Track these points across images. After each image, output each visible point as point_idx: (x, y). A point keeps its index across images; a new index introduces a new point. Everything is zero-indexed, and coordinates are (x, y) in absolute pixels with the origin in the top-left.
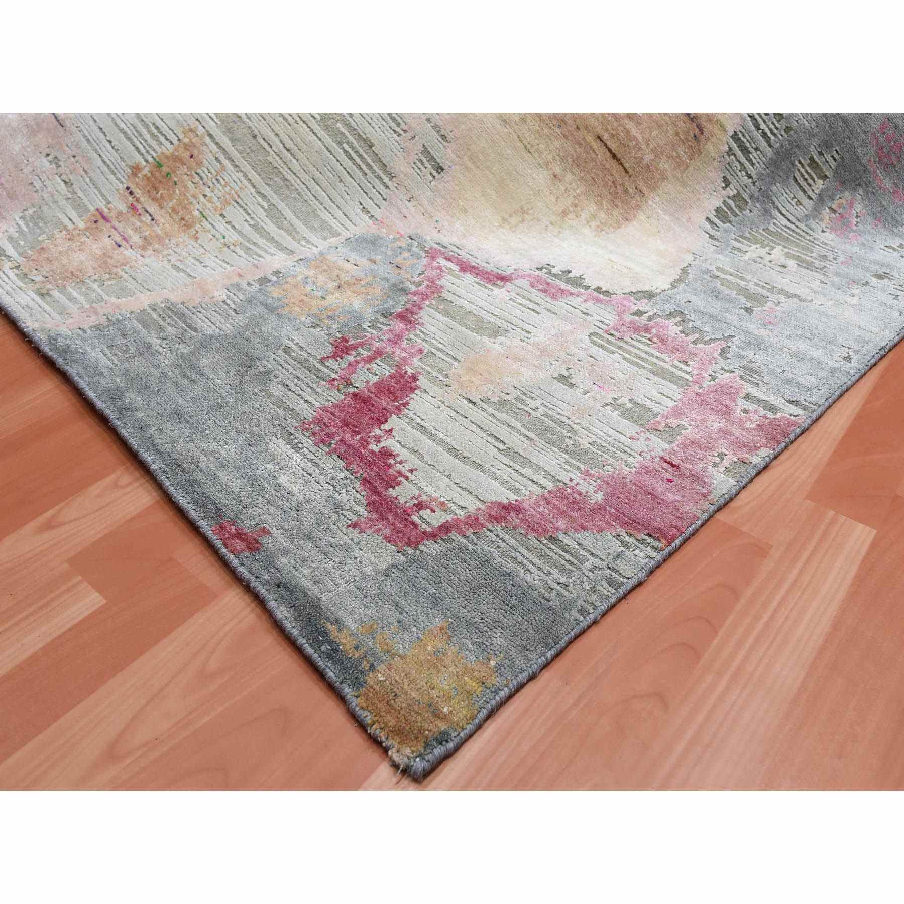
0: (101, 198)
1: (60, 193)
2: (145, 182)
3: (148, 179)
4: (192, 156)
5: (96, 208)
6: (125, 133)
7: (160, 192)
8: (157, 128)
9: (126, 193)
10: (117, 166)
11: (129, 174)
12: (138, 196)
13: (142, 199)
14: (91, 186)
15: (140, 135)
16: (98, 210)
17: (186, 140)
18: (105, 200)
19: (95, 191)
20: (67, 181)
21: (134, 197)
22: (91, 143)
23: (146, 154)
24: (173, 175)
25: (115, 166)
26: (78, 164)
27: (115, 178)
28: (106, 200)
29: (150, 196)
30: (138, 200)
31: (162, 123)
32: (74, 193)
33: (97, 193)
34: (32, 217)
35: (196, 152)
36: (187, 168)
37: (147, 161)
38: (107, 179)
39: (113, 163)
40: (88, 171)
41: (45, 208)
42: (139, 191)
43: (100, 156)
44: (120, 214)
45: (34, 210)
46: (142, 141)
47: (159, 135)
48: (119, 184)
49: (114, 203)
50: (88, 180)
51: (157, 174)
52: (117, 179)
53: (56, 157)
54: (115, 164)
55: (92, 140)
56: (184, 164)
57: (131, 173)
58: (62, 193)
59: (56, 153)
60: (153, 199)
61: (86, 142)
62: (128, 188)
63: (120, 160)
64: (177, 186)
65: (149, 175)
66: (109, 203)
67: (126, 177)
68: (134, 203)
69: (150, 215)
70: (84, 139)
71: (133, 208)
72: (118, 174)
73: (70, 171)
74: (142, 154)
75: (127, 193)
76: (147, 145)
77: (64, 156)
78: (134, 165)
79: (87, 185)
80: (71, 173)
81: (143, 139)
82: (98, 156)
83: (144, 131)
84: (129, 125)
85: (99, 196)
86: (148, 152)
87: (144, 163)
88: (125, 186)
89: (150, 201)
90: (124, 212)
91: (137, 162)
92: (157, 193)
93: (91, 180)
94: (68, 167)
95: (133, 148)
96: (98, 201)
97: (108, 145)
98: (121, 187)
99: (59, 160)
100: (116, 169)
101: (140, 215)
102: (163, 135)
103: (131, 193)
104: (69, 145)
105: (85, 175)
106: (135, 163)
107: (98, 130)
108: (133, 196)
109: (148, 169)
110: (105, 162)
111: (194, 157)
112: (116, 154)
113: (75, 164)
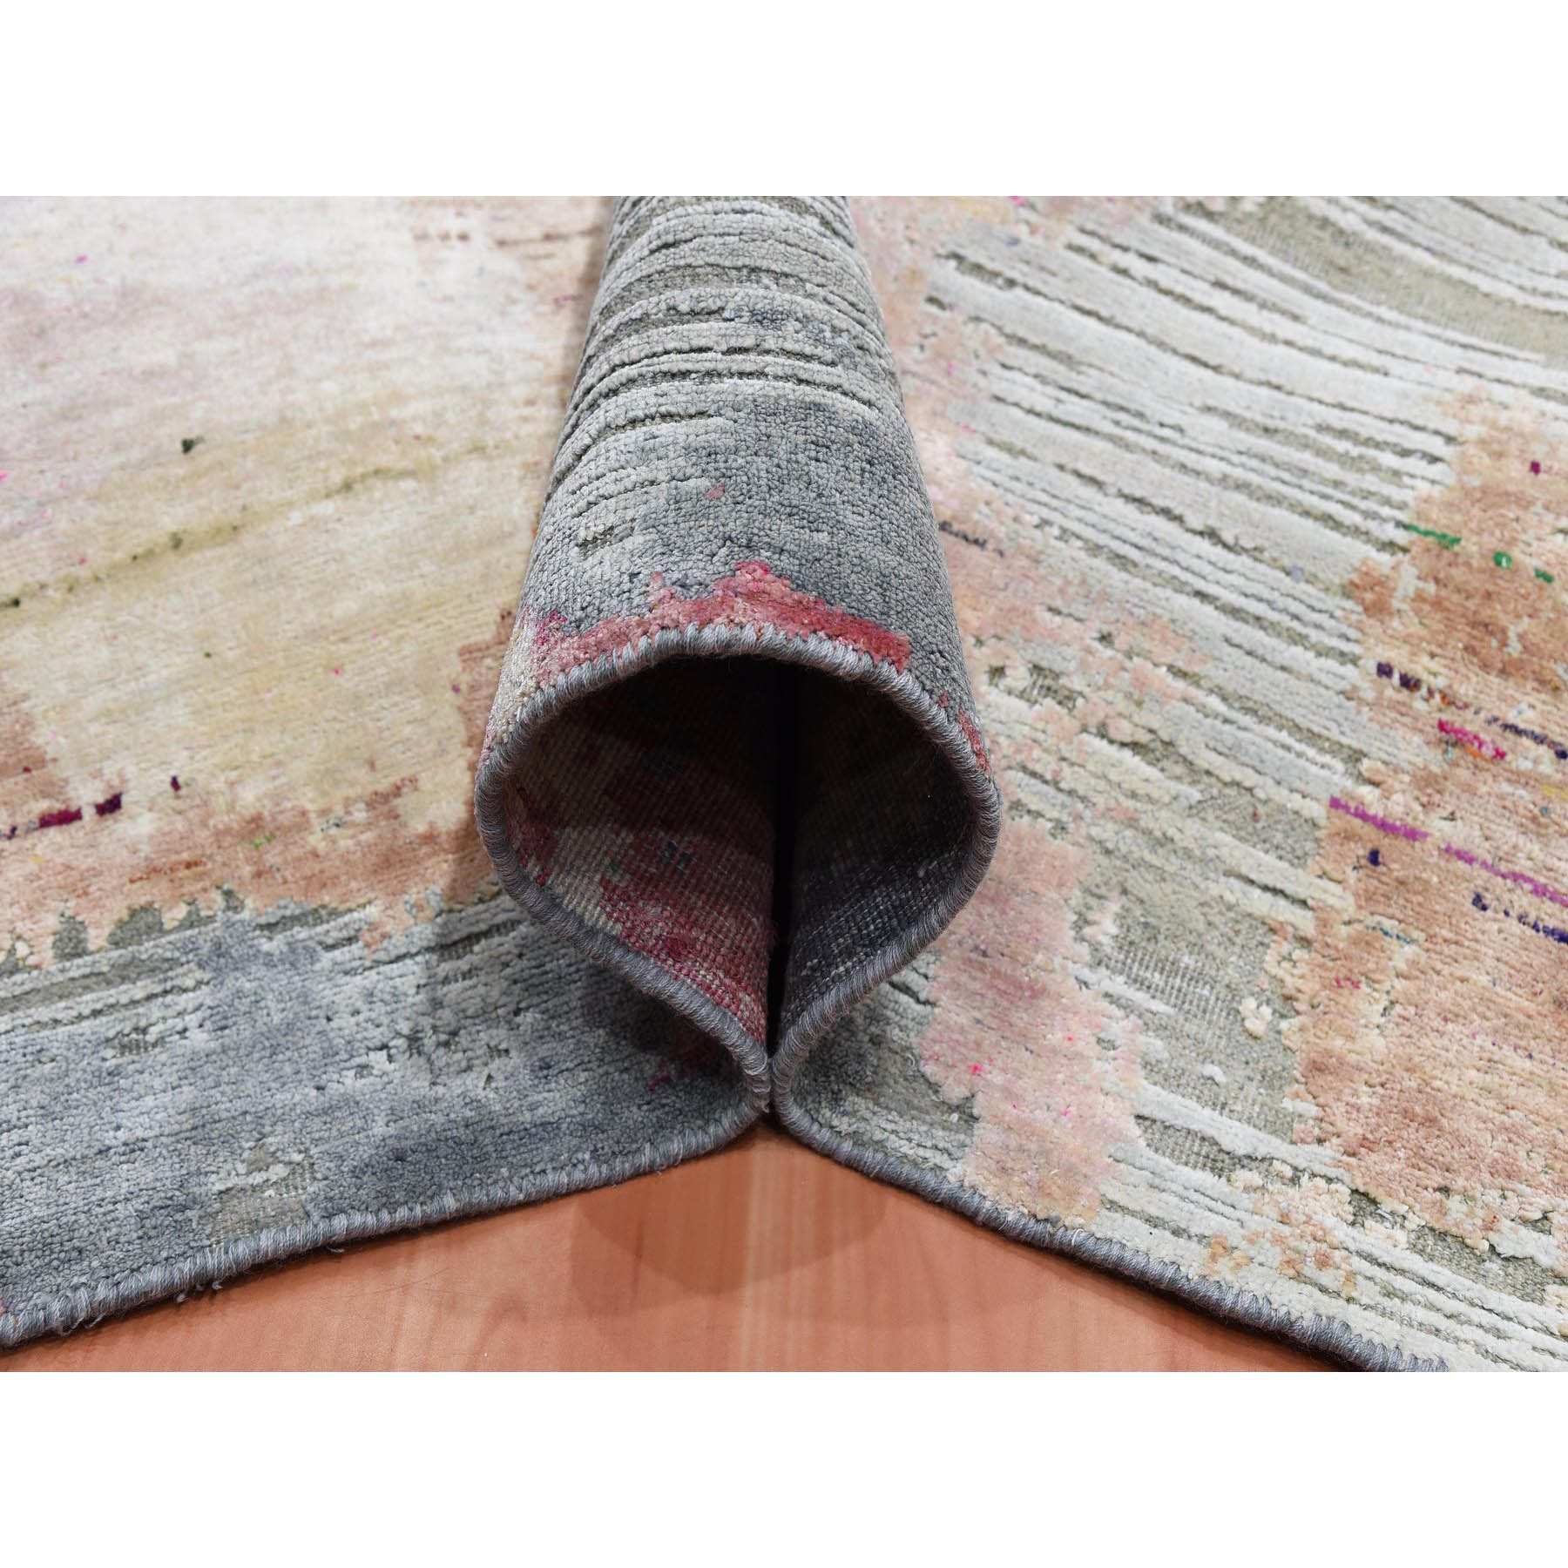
0: (1311, 752)
1: (1150, 799)
2: (1436, 621)
3: (1437, 604)
4: (1535, 468)
5: (1325, 798)
6: (1241, 486)
7: (1512, 634)
8: (1343, 434)
9: (1389, 692)
10: (1295, 607)
11: (1354, 617)
12: (1440, 682)
13: (1464, 691)
14: (1247, 720)
15: (1305, 472)
16: (1335, 803)
17: (1473, 431)
18: (1333, 753)
19: (1271, 731)
20: (1144, 737)
21: (1431, 692)
22: (1135, 565)
23: (1372, 525)
24: (1516, 553)
25: (1285, 611)
26: (1135, 659)
27: (1310, 655)
28: (1336, 749)
29: (1485, 666)
30: (1448, 700)
31: (1348, 415)
32: (1195, 773)
33: (1283, 736)
34: (1126, 944)
35: (1538, 452)
36: (1547, 508)
37: (1390, 546)
38: (1283, 668)
39: (1269, 603)
40: (1196, 669)
41: (1142, 884)
42: (1434, 665)
43: (1200, 595)
44: (1427, 783)
45: (1114, 907)
46: (1329, 491)
47: (1371, 452)
48: (1342, 670)
49: (1374, 752)
50: (1214, 702)
51: (1458, 574)
52: (1319, 654)
53: (1037, 669)
54: (1282, 602)
55: (1134, 554)
56: (1524, 503)
57: (1360, 609)
58: (1155, 794)
59: (1029, 655)
60: (1503, 672)
61: (1113, 571)
62: (1384, 670)
63: (1288, 580)
64: (1557, 584)
65: (1431, 588)
66: (1356, 756)
67: (1352, 633)
68: (1445, 717)
69: (1540, 740)
70: (1100, 563)
71: (1451, 736)
72: (1314, 635)
73: (1128, 696)
74: (1356, 532)
75: (1391, 689)
76: (1353, 493)
77: (1068, 652)
78: (1355, 577)
79: (1226, 721)
80: (1139, 704)
81: (1324, 481)
82: (1196, 602)
83: (1306, 458)
84: (1236, 459)
85: (1299, 747)
86: (1374, 516)
87: (1385, 558)
88: (1372, 666)
89: (1494, 680)
90: (1435, 769)
91: (1357, 564)
92: (1504, 644)
93: (1224, 699)
94: (1107, 686)
95: (1309, 523)
96: (1314, 769)
97: (1204, 545)
98: (1359, 677)
99: (1057, 676)
100: (1296, 617)
101: (1500, 755)
102: (1378, 445)
103: (1409, 683)
104: (1058, 603)
105: (1193, 692)
106: (1356, 570)
107: (1131, 511)
108: (1424, 691)
109: (1415, 571)
110: (1235, 612)
111: (1543, 467)
112: (1261, 568)
113: (1128, 664)
